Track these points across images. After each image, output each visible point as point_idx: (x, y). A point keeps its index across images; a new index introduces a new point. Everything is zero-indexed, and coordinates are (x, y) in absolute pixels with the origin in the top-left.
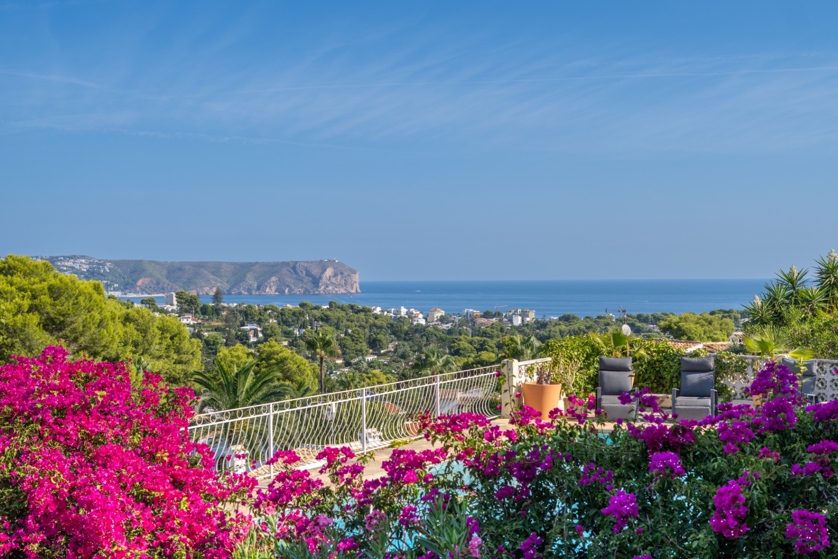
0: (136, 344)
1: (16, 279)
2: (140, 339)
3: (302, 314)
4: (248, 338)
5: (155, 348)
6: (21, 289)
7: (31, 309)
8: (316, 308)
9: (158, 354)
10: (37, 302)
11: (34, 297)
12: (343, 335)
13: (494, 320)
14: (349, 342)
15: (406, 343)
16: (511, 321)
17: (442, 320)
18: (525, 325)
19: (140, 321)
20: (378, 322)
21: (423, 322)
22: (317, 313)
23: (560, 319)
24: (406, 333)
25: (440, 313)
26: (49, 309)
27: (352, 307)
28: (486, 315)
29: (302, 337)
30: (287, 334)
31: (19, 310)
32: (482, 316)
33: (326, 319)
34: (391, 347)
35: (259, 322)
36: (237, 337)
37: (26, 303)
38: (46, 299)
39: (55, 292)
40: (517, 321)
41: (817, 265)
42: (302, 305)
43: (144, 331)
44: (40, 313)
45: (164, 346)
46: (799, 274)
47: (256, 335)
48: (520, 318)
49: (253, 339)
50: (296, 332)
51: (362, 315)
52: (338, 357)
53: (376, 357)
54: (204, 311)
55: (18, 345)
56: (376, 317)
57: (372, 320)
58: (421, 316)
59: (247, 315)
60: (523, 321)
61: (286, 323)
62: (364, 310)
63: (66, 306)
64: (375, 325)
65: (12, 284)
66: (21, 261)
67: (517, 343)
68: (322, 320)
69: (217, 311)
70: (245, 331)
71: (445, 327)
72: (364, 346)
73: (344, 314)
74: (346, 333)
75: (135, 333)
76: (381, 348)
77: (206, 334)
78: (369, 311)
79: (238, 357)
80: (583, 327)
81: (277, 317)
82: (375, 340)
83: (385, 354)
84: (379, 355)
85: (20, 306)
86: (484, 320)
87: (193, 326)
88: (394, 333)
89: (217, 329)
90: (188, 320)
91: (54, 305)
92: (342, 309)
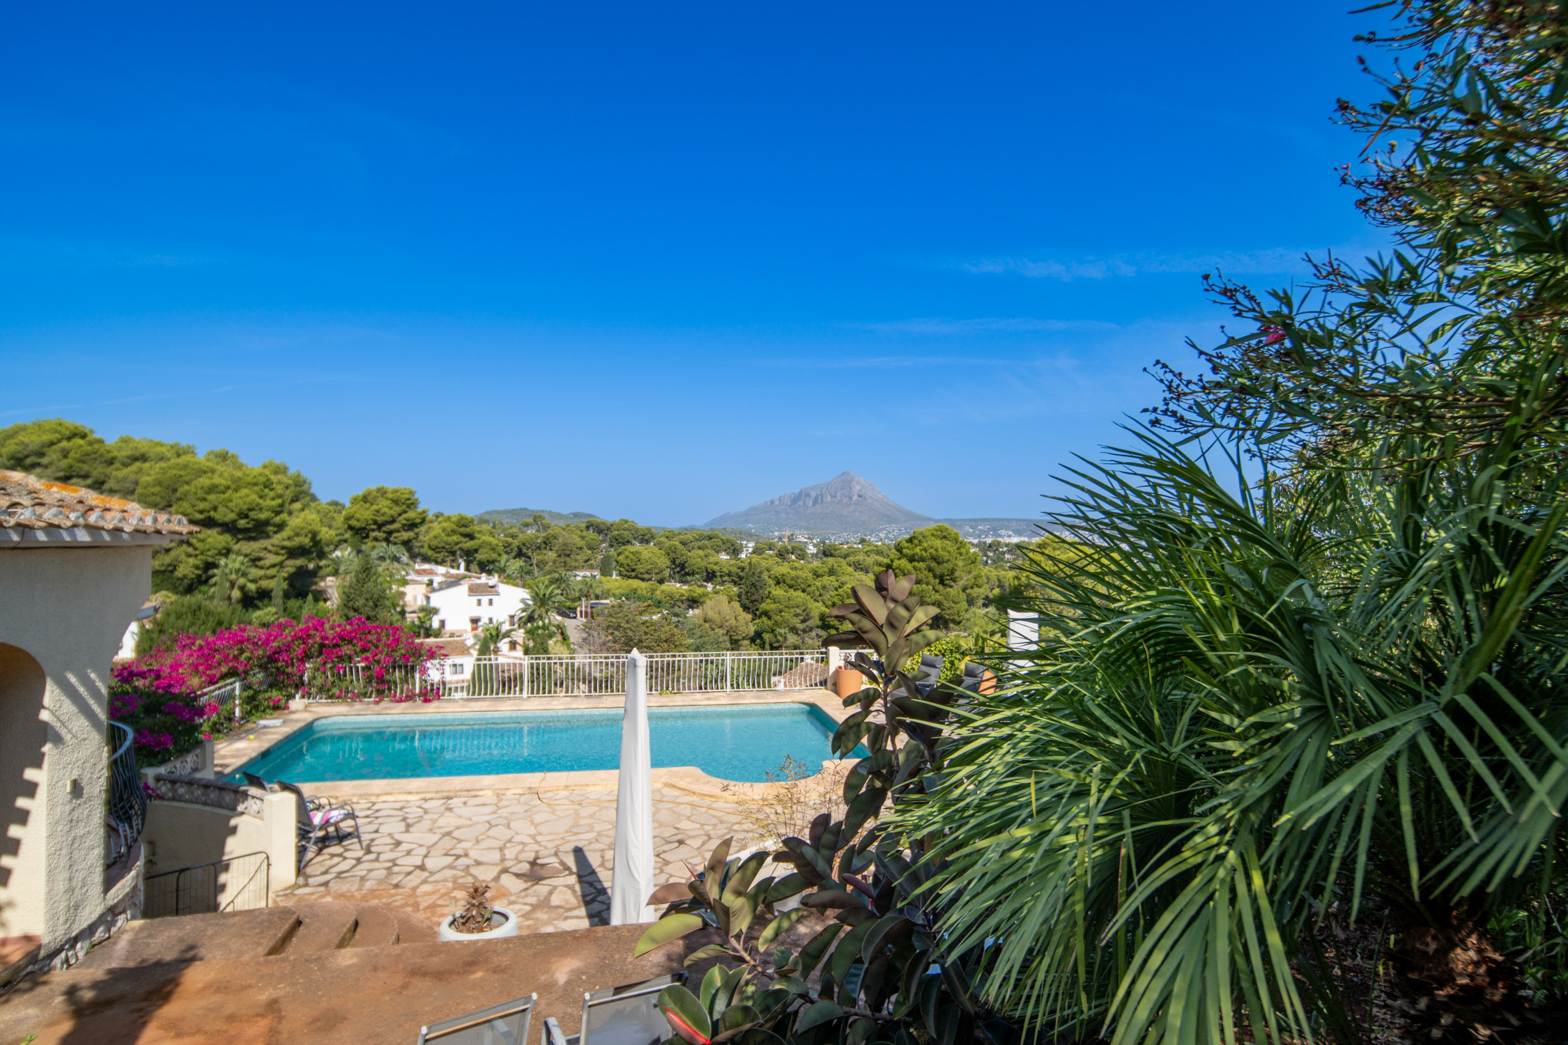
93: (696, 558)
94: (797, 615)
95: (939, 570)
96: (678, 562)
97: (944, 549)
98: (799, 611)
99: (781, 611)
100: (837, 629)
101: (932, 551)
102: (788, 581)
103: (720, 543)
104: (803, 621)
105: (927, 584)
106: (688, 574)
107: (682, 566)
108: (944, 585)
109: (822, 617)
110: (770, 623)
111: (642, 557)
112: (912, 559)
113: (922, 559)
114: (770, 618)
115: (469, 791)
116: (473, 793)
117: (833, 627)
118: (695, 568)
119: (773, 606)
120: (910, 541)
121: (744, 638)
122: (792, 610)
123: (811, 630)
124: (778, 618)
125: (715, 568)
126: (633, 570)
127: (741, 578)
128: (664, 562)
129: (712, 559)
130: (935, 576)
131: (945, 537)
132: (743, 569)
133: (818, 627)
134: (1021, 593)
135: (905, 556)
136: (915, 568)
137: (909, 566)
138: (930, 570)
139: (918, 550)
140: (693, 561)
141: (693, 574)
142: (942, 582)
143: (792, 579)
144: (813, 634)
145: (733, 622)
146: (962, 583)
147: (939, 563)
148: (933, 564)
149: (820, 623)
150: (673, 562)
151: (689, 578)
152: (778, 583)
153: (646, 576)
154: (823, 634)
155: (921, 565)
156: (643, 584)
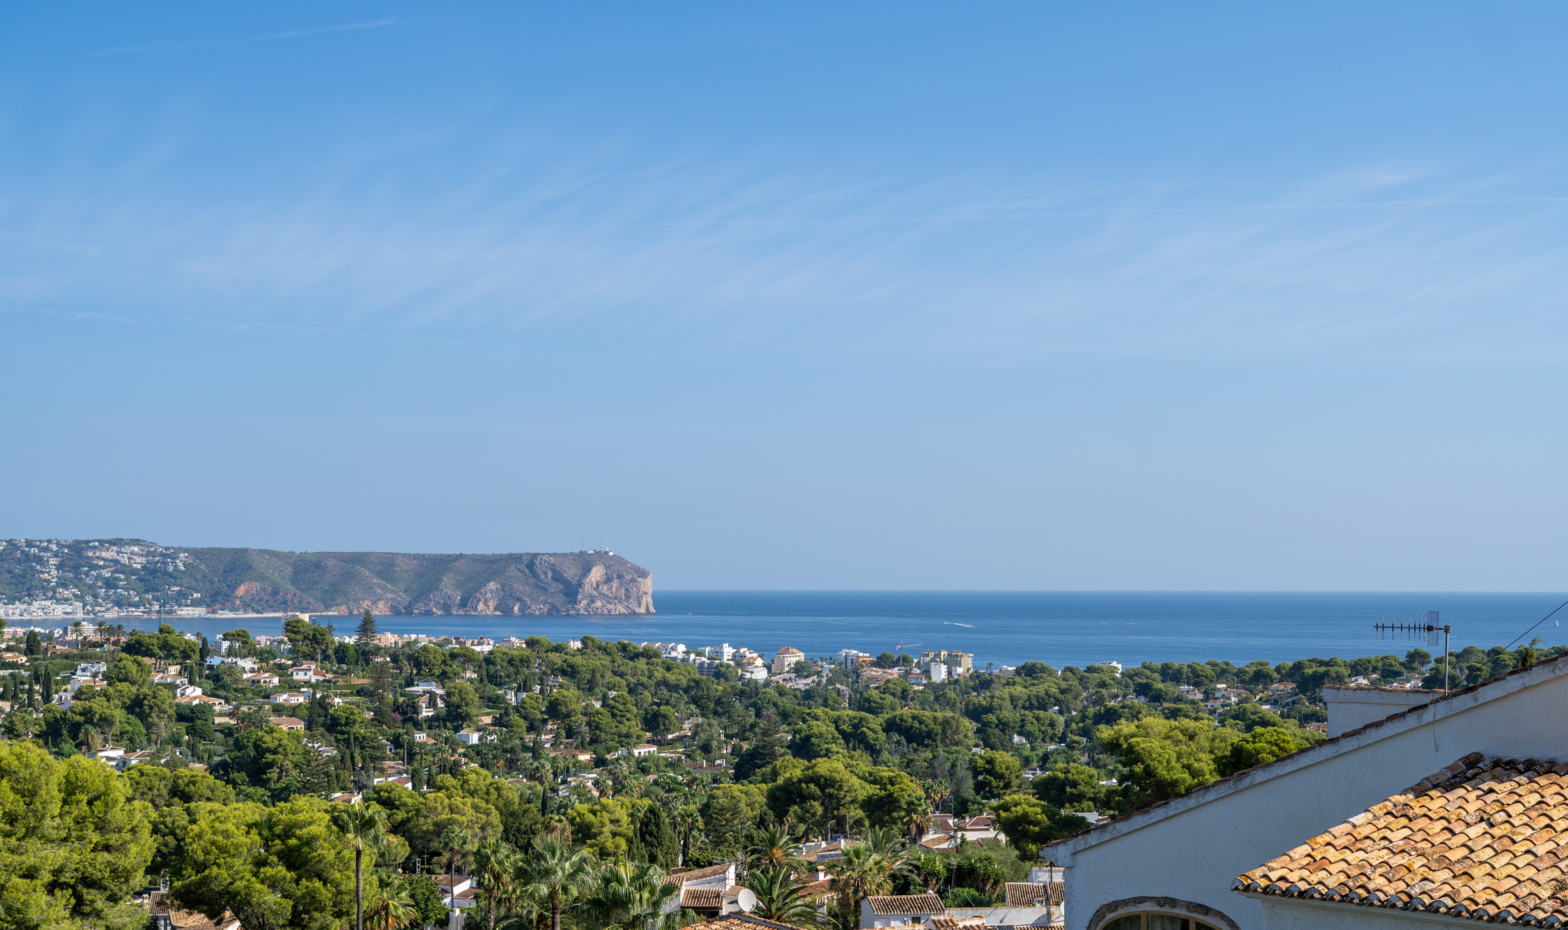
2: (21, 808)
3: (525, 662)
4: (416, 710)
8: (557, 649)
12: (598, 705)
13: (895, 672)
14: (606, 720)
15: (714, 722)
16: (927, 673)
17: (799, 670)
18: (953, 682)
20: (671, 677)
21: (761, 675)
22: (555, 657)
23: (1018, 672)
24: (718, 702)
25: (795, 657)
27: (624, 648)
28: (882, 662)
29: (520, 708)
30: (492, 702)
32: (874, 664)
33: (570, 672)
34: (687, 727)
35: (443, 678)
36: (397, 708)
40: (940, 674)
42: (531, 643)
47: (432, 703)
48: (944, 668)
49: (426, 713)
50: (511, 698)
51: (642, 663)
52: (582, 747)
53: (654, 749)
54: (342, 653)
56: (670, 665)
57: (659, 673)
58: (759, 662)
59: (418, 662)
60: (950, 673)
61: (494, 680)
62: (648, 655)
64: (665, 683)
68: (564, 673)
69: (364, 655)
70: (412, 696)
71: (802, 684)
72: (635, 727)
73: (606, 661)
74: (604, 699)
75: (11, 796)
76: (668, 731)
77: (337, 701)
78: (656, 655)
80: (1054, 690)
81: (477, 668)
82: (656, 716)
83: (671, 743)
84: (660, 744)
86: (876, 672)
87: (315, 687)
88: (695, 701)
89: (360, 692)
90: (308, 673)
92: (605, 650)
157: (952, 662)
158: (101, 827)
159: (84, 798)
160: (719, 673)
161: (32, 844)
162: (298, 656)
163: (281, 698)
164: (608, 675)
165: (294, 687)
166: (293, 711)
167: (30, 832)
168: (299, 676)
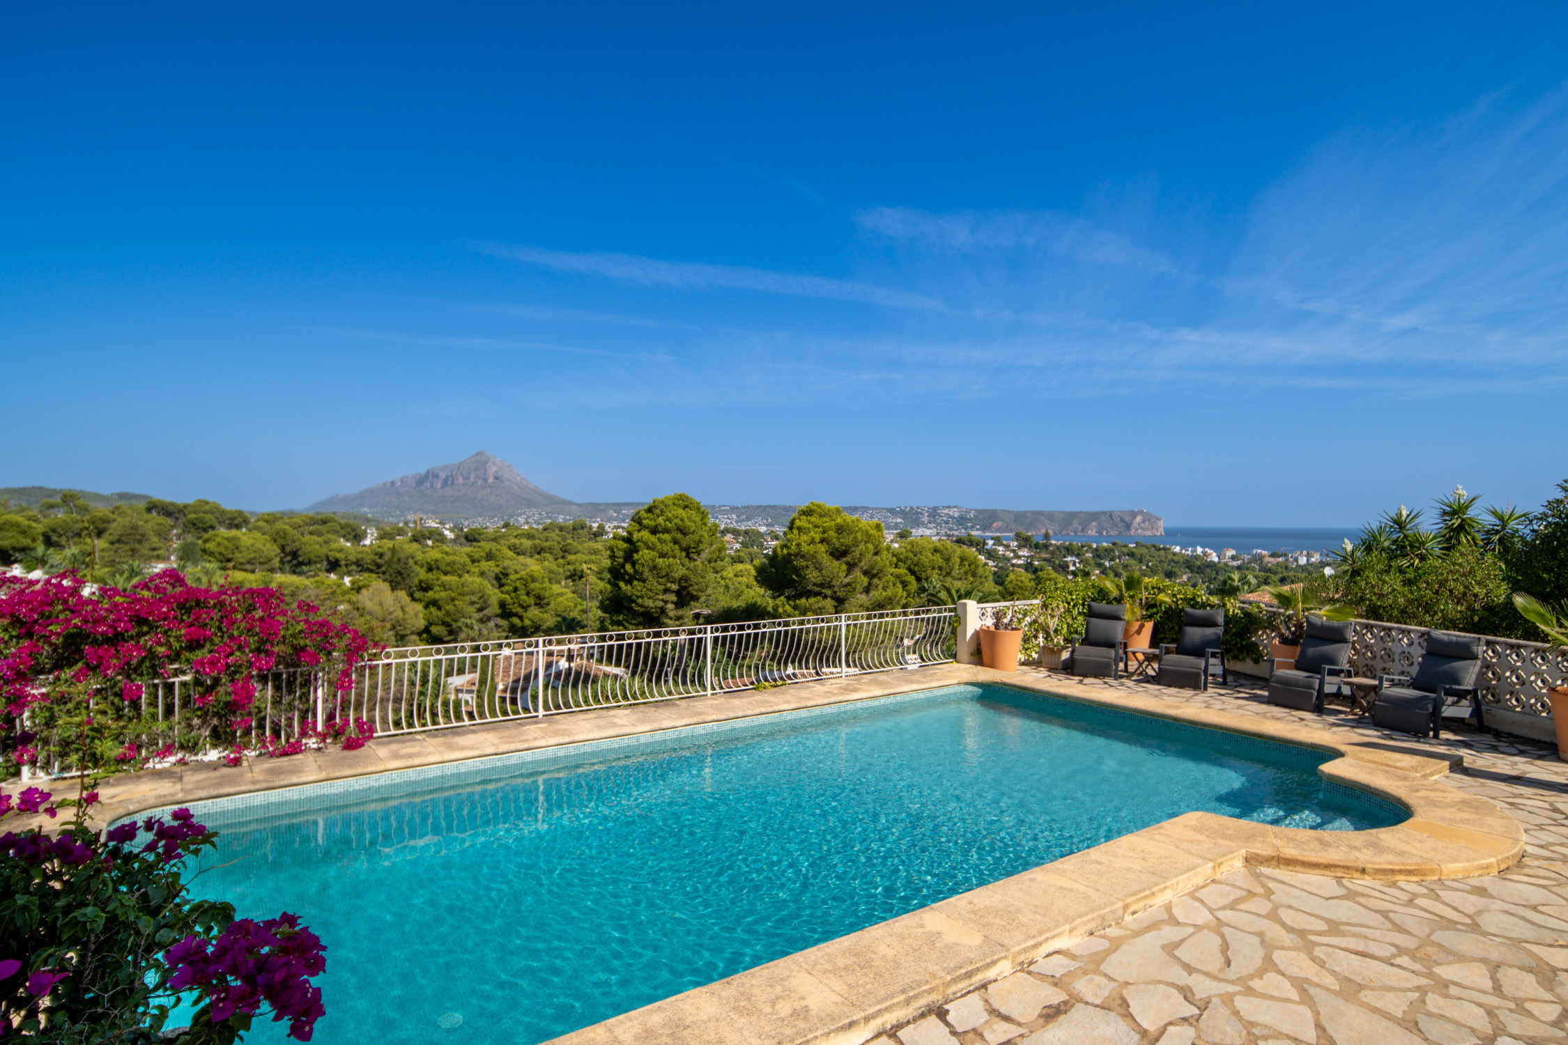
0: (940, 569)
1: (813, 519)
2: (944, 565)
3: (1112, 550)
4: (1068, 567)
5: (955, 572)
6: (817, 526)
7: (822, 541)
8: (1125, 546)
9: (957, 576)
10: (826, 535)
11: (824, 532)
12: (1144, 568)
13: (1281, 559)
16: (1296, 560)
17: (1233, 558)
18: (1309, 564)
19: (945, 552)
20: (1176, 558)
21: (1216, 559)
22: (1124, 550)
24: (1199, 568)
25: (1231, 552)
26: (835, 541)
27: (1154, 546)
28: (1274, 555)
29: (1111, 568)
30: (1100, 565)
31: (813, 542)
32: (1270, 556)
33: (1132, 555)
34: (1185, 578)
35: (1078, 555)
36: (1060, 566)
37: (818, 537)
38: (832, 534)
39: (840, 529)
40: (1303, 561)
41: (1438, 505)
42: (1114, 544)
43: (948, 560)
44: (828, 544)
45: (962, 571)
46: (1408, 516)
47: (1074, 564)
48: (1305, 559)
49: (1072, 568)
50: (1107, 564)
51: (1162, 552)
54: (1037, 546)
55: (811, 567)
56: (1174, 554)
57: (1170, 557)
58: (1214, 554)
59: (1069, 550)
60: (1308, 560)
61: (1099, 556)
62: (1164, 549)
63: (847, 540)
64: (1173, 561)
65: (809, 522)
66: (819, 506)
67: (1233, 580)
68: (1129, 555)
69: (1046, 547)
70: (1067, 562)
71: (1235, 563)
73: (1147, 551)
74: (1147, 566)
76: (1176, 578)
77: (1036, 563)
78: (1169, 549)
79: (1022, 582)
81: (1092, 552)
82: (1171, 572)
85: (813, 539)
86: (1272, 560)
87: (1028, 557)
88: (1188, 567)
89: (1045, 560)
90: (1024, 552)
91: (839, 538)
92: (1147, 547)
93: (311, 544)
94: (473, 603)
95: (685, 541)
96: (288, 549)
97: (690, 519)
98: (474, 599)
99: (453, 600)
100: (521, 618)
101: (677, 521)
102: (443, 567)
103: (338, 528)
104: (480, 610)
105: (674, 557)
106: (302, 563)
107: (295, 554)
108: (690, 558)
109: (503, 605)
110: (440, 614)
111: (242, 543)
112: (654, 531)
113: (667, 531)
114: (439, 608)
115: (969, 975)
116: (978, 979)
117: (516, 615)
118: (312, 556)
119: (443, 594)
120: (650, 510)
121: (412, 633)
122: (467, 598)
123: (489, 619)
124: (450, 607)
125: (339, 555)
126: (229, 560)
127: (379, 566)
128: (272, 550)
129: (334, 546)
130: (682, 549)
131: (686, 507)
132: (381, 555)
133: (497, 616)
134: (790, 561)
135: (646, 527)
136: (659, 539)
137: (653, 539)
138: (675, 542)
139: (661, 520)
140: (310, 549)
141: (309, 563)
142: (687, 556)
143: (448, 564)
144: (491, 624)
145: (399, 614)
146: (704, 555)
147: (685, 534)
148: (679, 536)
149: (499, 611)
150: (283, 548)
151: (305, 568)
152: (430, 569)
153: (249, 567)
154: (504, 623)
155: (666, 536)
156: (251, 577)
157: (1309, 556)
158: (974, 575)
159: (967, 563)
160: (1197, 557)
161: (949, 579)
162: (1019, 547)
163: (1014, 561)
164: (1148, 557)
165: (1019, 557)
166: (1019, 566)
167: (949, 574)
168: (1021, 553)
